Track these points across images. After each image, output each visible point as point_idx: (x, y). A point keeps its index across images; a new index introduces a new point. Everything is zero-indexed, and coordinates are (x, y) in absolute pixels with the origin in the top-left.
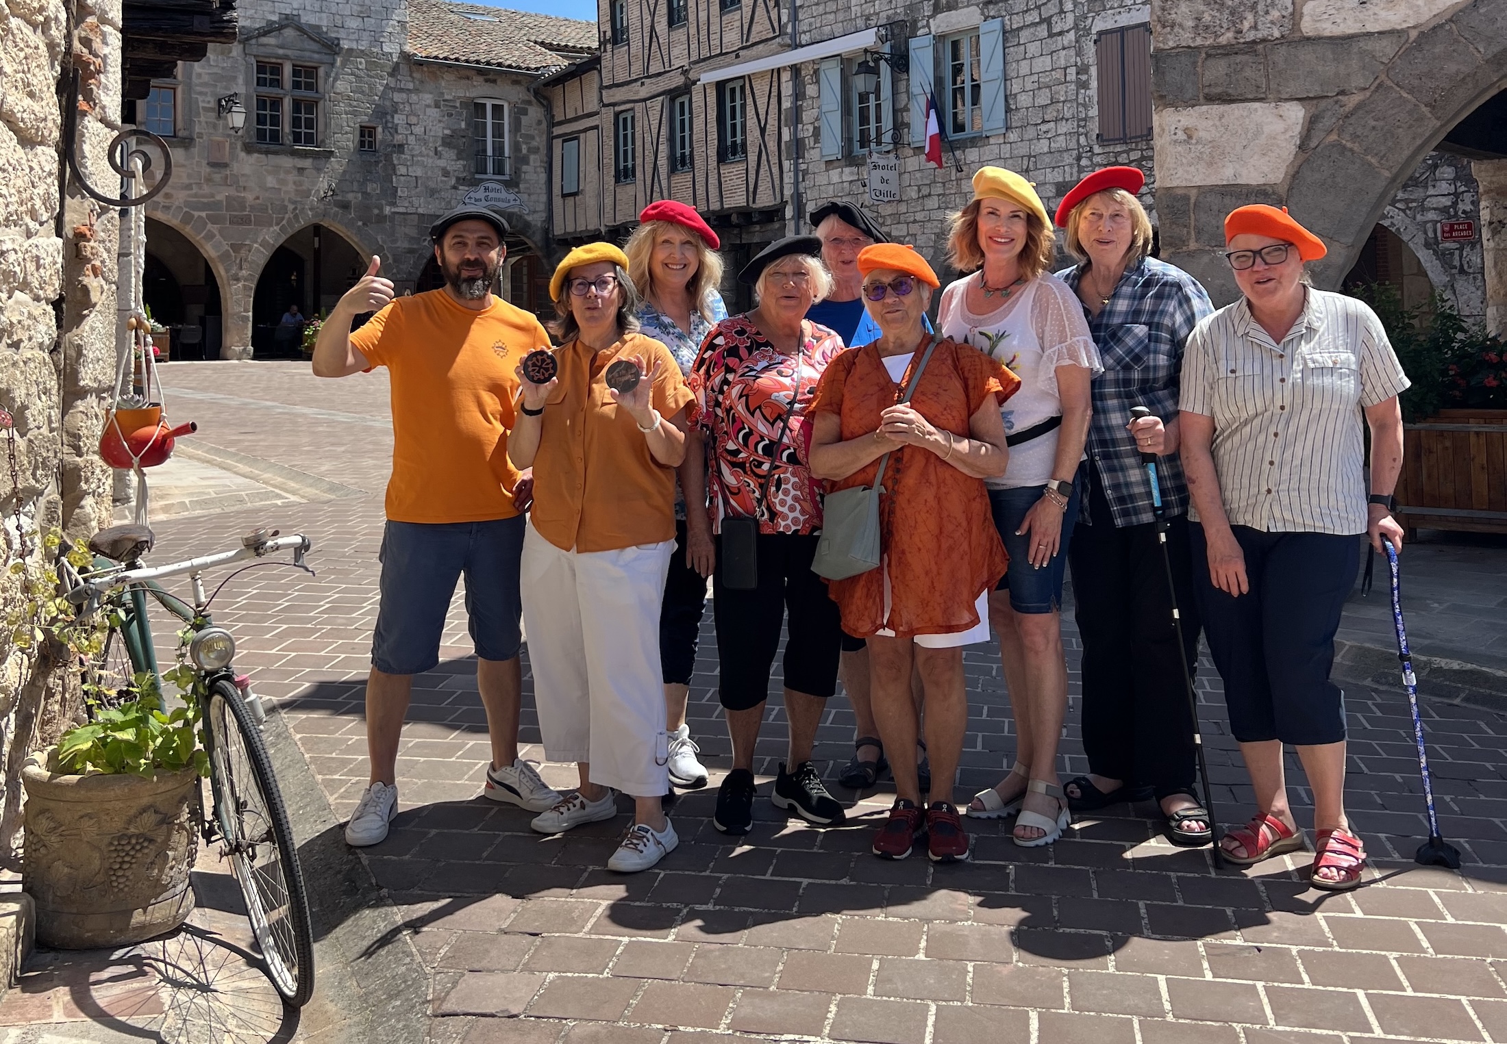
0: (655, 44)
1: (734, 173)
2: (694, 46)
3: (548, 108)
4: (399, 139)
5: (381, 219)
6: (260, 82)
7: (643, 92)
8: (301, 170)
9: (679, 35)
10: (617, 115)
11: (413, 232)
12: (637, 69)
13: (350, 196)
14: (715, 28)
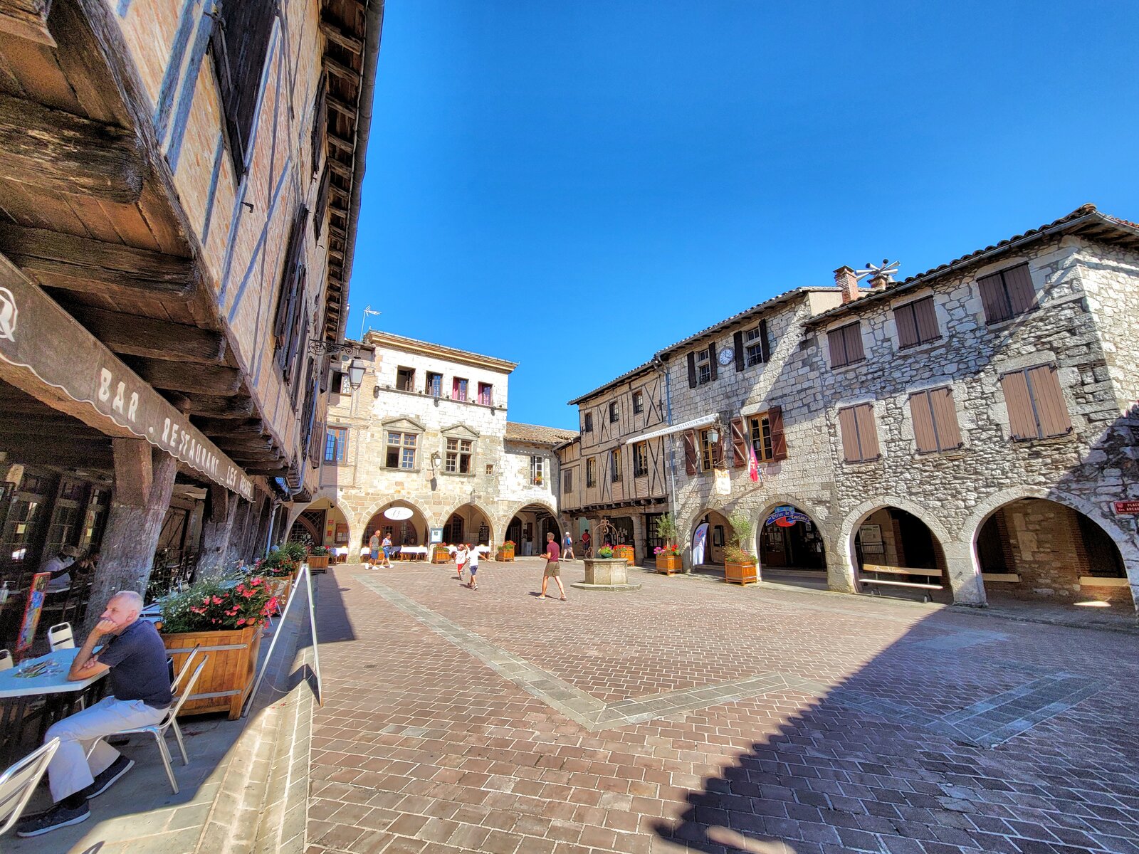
0: (604, 430)
1: (642, 481)
2: (622, 429)
3: (559, 459)
4: (501, 471)
5: (493, 502)
6: (449, 448)
7: (599, 450)
8: (462, 483)
9: (615, 424)
10: (588, 460)
11: (506, 508)
12: (596, 441)
13: (481, 493)
14: (631, 422)
